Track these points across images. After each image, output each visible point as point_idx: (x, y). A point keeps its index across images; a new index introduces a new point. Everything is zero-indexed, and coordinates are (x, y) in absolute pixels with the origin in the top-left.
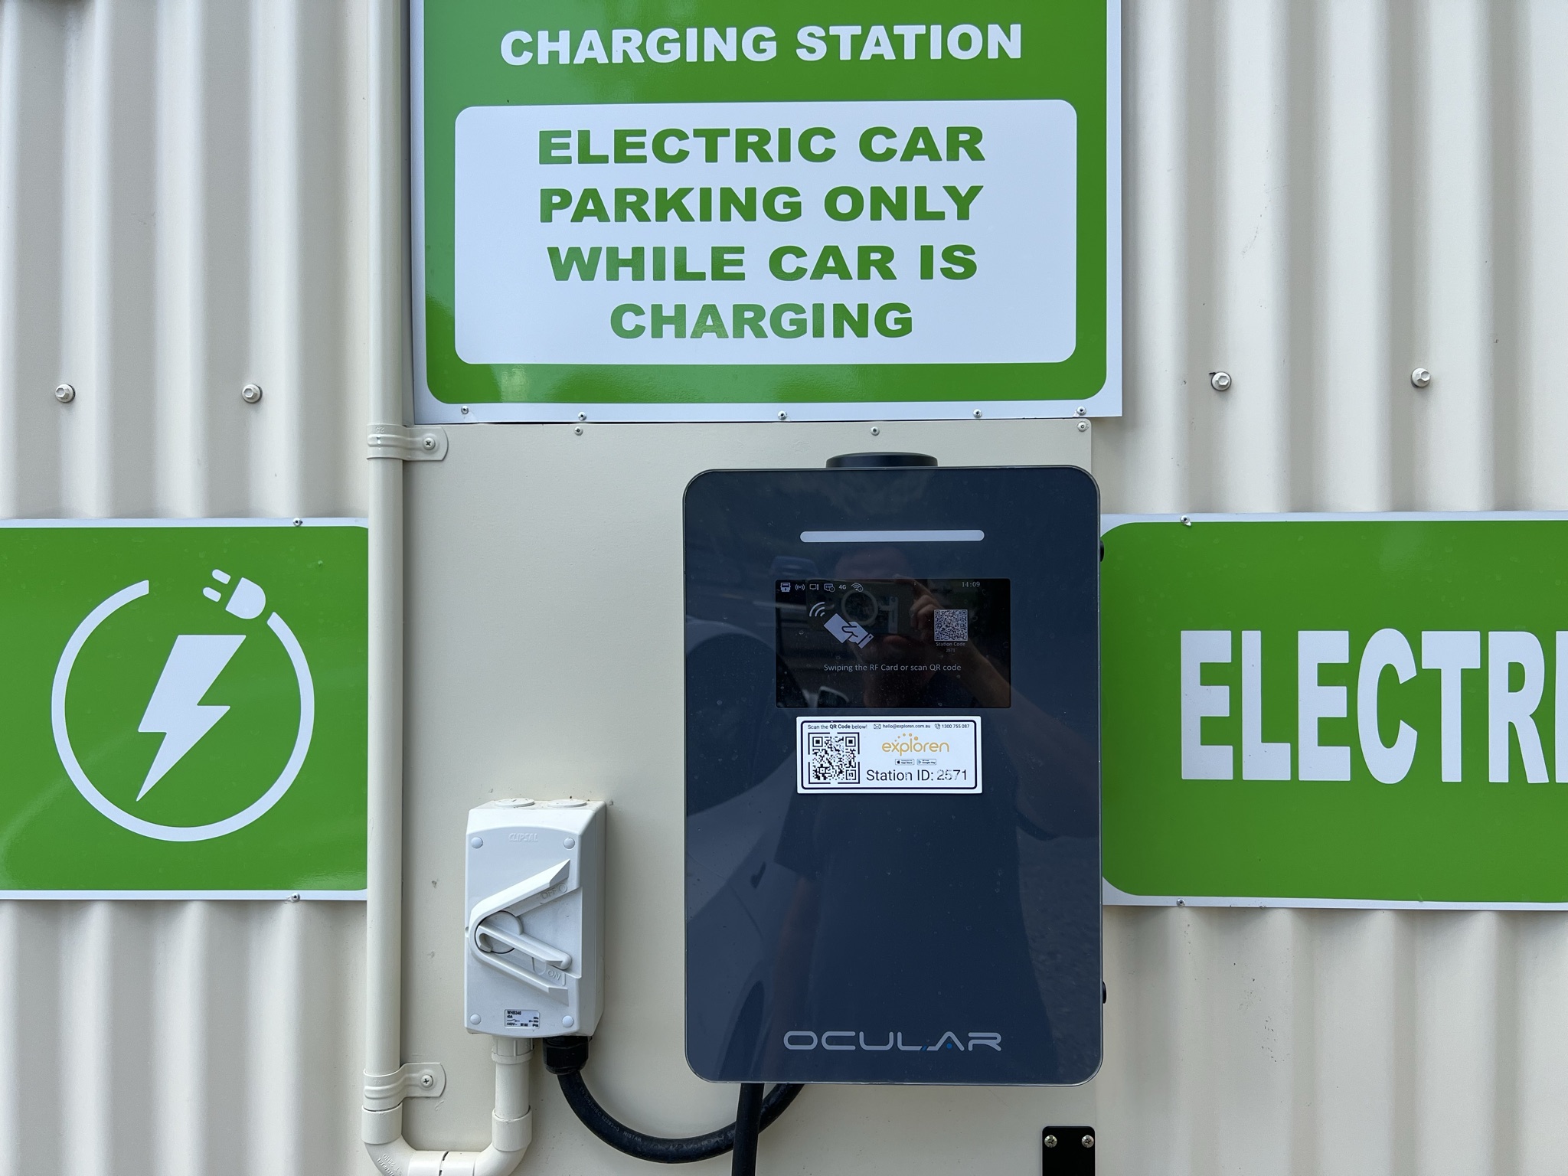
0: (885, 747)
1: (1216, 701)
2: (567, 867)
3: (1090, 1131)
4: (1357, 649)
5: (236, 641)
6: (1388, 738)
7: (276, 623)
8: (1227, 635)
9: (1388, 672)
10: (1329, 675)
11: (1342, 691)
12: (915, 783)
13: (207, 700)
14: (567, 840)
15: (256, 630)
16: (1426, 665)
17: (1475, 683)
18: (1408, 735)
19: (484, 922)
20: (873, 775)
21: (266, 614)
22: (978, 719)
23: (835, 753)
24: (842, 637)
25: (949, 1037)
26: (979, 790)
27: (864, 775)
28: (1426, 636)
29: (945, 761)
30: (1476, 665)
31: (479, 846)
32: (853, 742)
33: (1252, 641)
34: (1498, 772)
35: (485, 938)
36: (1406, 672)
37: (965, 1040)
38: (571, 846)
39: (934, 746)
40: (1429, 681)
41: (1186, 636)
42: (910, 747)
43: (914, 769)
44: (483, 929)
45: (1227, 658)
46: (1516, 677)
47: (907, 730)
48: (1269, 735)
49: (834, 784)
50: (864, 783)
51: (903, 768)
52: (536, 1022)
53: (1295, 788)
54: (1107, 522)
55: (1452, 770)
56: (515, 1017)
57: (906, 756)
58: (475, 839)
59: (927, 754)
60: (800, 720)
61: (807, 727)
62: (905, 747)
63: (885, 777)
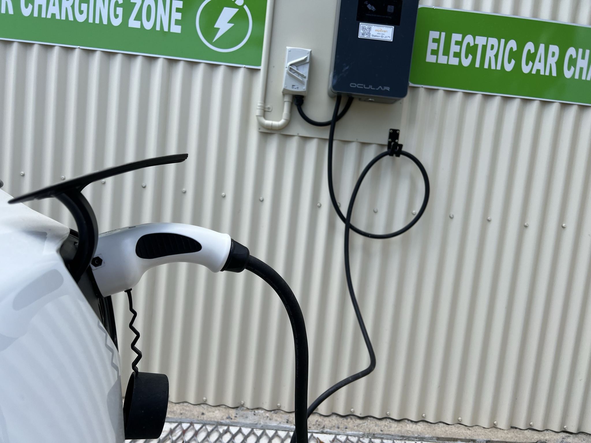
0: (376, 30)
1: (434, 46)
2: (307, 58)
3: (399, 130)
4: (463, 38)
5: (237, 10)
6: (466, 57)
7: (245, 7)
8: (438, 33)
9: (469, 44)
10: (457, 43)
11: (459, 47)
12: (380, 38)
13: (229, 22)
14: (308, 52)
15: (241, 8)
16: (476, 43)
17: (484, 47)
18: (470, 57)
19: (291, 65)
20: (373, 35)
21: (243, 5)
22: (393, 27)
23: (366, 31)
24: (370, 9)
25: (380, 88)
26: (392, 41)
27: (371, 36)
28: (477, 37)
29: (386, 34)
30: (485, 44)
31: (290, 51)
32: (370, 29)
33: (443, 34)
34: (486, 66)
35: (290, 68)
36: (472, 44)
37: (383, 88)
38: (308, 53)
39: (385, 31)
40: (476, 46)
41: (431, 32)
42: (380, 31)
43: (380, 35)
44: (290, 67)
45: (438, 38)
46: (492, 47)
47: (380, 28)
48: (444, 54)
49: (365, 37)
50: (371, 37)
51: (378, 35)
52: (298, 88)
53: (447, 65)
54: (420, 6)
55: (477, 65)
56: (294, 87)
57: (379, 33)
58: (289, 50)
59: (383, 33)
60: (360, 23)
61: (362, 25)
62: (379, 31)
63: (375, 36)
